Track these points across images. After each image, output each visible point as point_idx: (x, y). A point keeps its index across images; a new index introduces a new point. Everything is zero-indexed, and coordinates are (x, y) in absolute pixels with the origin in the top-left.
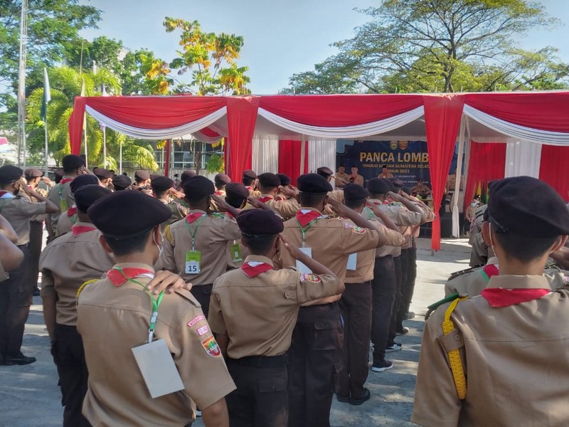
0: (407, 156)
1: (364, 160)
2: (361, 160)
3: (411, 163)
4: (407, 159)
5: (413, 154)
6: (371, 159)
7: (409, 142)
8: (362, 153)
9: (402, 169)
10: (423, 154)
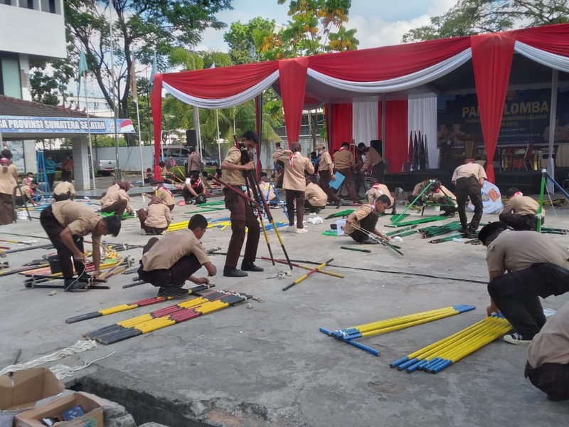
0: (515, 106)
1: (467, 115)
2: (464, 116)
3: (519, 114)
4: (515, 110)
5: (522, 104)
6: (474, 114)
7: (517, 91)
8: (464, 109)
9: (510, 121)
10: (534, 104)
